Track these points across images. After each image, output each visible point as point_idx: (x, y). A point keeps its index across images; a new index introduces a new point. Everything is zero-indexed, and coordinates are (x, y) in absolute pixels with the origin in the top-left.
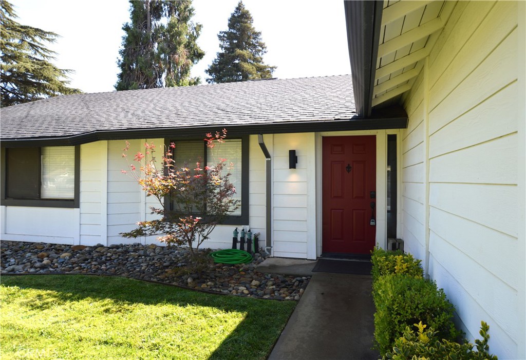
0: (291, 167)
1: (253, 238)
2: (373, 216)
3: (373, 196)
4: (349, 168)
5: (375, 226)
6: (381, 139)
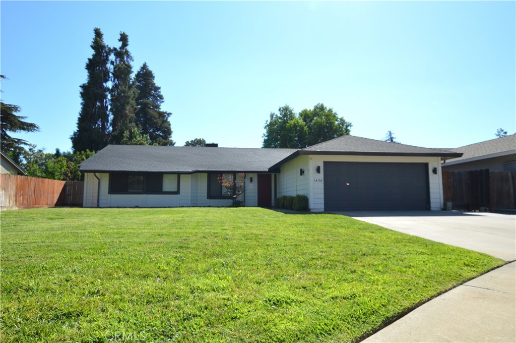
0: (251, 182)
2: (271, 195)
3: (271, 190)
4: (265, 182)
5: (271, 198)
6: (273, 175)
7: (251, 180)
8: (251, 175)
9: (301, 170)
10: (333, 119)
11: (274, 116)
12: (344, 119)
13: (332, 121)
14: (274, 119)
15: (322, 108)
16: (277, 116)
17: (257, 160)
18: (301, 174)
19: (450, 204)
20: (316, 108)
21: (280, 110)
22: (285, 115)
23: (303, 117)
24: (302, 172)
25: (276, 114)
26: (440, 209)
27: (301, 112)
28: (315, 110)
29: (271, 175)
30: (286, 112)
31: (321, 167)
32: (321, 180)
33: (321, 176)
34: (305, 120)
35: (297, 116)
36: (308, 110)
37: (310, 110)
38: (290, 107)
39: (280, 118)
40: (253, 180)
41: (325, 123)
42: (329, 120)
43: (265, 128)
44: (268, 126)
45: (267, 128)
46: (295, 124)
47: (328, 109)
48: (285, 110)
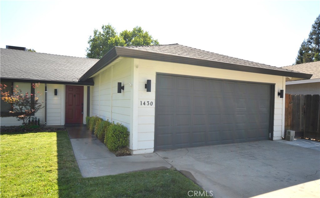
0: (55, 95)
1: (37, 120)
2: (83, 111)
3: (83, 105)
4: (75, 96)
5: (83, 114)
6: (85, 87)
7: (56, 92)
8: (56, 86)
9: (120, 84)
10: (149, 40)
11: (98, 33)
12: (158, 41)
13: (149, 42)
14: (97, 35)
15: (140, 31)
16: (100, 33)
17: (68, 68)
18: (119, 91)
19: (293, 133)
20: (135, 30)
21: (103, 27)
22: (108, 33)
23: (123, 36)
24: (121, 88)
25: (99, 31)
26: (280, 138)
27: (122, 33)
28: (134, 31)
29: (83, 87)
30: (109, 31)
31: (152, 82)
32: (152, 103)
33: (152, 96)
34: (125, 39)
35: (118, 35)
36: (128, 31)
37: (130, 32)
38: (112, 27)
39: (103, 35)
40: (58, 93)
41: (143, 43)
42: (146, 40)
43: (89, 43)
44: (91, 41)
45: (91, 43)
46: (116, 41)
47: (145, 32)
48: (107, 28)
